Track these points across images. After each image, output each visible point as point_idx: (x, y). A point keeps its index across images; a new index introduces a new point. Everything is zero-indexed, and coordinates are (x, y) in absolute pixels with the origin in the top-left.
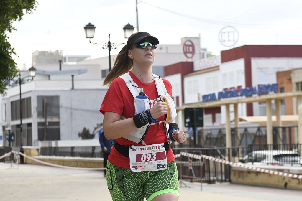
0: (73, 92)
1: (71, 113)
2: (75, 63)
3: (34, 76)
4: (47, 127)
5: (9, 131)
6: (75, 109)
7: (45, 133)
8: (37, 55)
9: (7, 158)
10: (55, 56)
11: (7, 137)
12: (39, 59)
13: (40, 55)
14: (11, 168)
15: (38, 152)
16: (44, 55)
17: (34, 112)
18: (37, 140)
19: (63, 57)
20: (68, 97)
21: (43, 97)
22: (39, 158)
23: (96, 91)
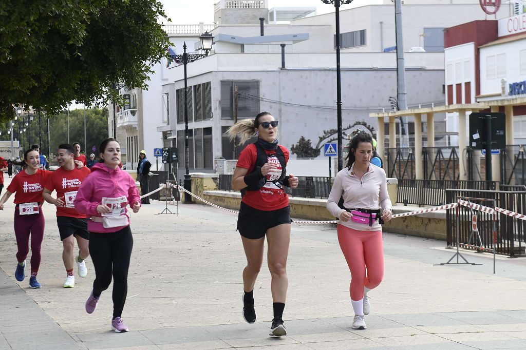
0: (284, 73)
1: (280, 110)
2: (288, 22)
5: (175, 139)
6: (286, 104)
7: (235, 146)
8: (224, 8)
9: (164, 192)
10: (254, 9)
11: (165, 154)
12: (226, 15)
13: (229, 8)
14: (165, 212)
15: (215, 182)
16: (235, 7)
17: (216, 109)
18: (221, 158)
19: (268, 11)
20: (274, 83)
21: (232, 81)
22: (215, 193)
23: (323, 72)
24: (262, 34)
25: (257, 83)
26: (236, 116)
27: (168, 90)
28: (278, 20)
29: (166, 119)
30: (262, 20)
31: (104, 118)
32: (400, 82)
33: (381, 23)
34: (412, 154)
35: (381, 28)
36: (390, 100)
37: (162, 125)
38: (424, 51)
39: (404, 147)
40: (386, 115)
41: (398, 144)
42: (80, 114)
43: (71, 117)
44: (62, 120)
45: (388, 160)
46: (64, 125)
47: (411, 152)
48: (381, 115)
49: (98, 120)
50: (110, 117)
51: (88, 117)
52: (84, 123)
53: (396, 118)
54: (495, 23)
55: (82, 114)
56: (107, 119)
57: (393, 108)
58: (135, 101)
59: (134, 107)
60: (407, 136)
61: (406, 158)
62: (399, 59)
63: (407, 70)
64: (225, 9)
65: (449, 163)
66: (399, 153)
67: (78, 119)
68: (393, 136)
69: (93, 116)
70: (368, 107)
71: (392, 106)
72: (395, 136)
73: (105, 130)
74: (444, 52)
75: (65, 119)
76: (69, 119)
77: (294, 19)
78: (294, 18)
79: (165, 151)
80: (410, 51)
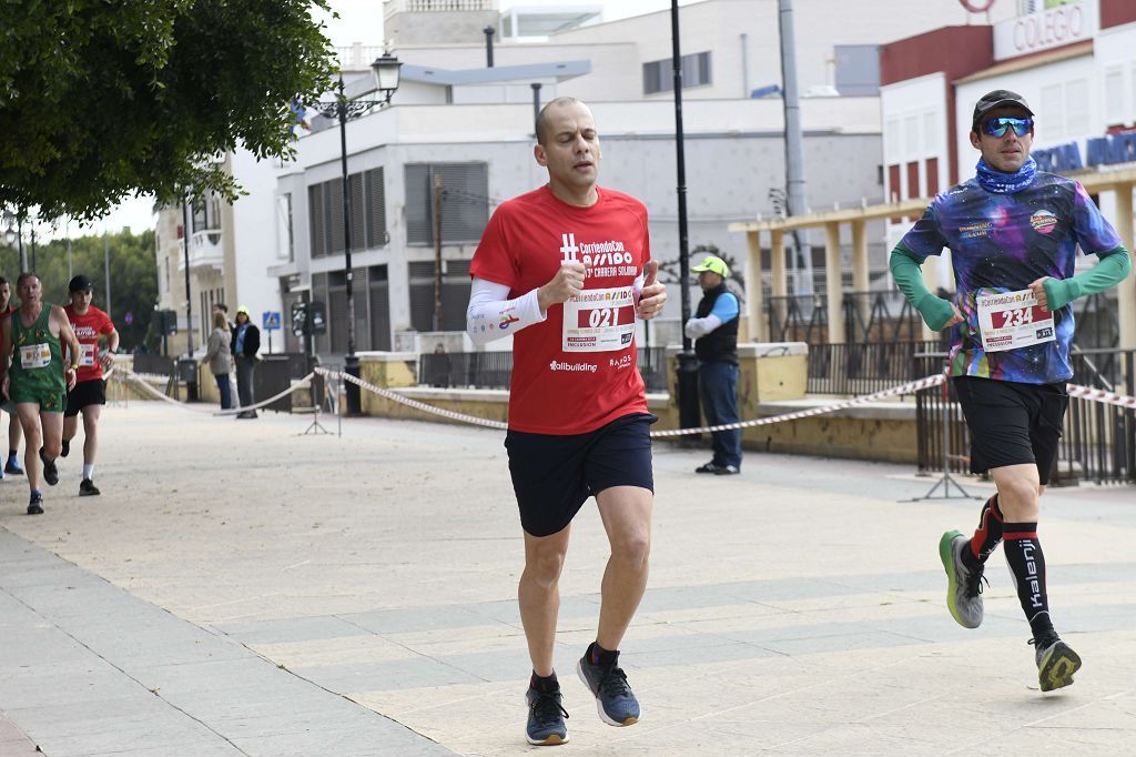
3: (394, 89)
4: (444, 280)
5: (306, 293)
7: (438, 304)
8: (404, 9)
9: (299, 397)
10: (469, 11)
11: (298, 317)
12: (410, 26)
13: (415, 9)
14: (313, 430)
15: (412, 370)
16: (429, 7)
17: (396, 224)
18: (408, 330)
19: (499, 15)
20: (519, 168)
21: (428, 166)
22: (414, 393)
23: (623, 143)
24: (490, 63)
25: (481, 168)
26: (439, 240)
27: (290, 186)
28: (521, 33)
29: (285, 251)
30: (489, 33)
31: (148, 253)
32: (792, 157)
33: (743, 36)
34: (818, 309)
35: (744, 48)
36: (771, 196)
37: (276, 263)
38: (835, 93)
39: (804, 293)
40: (764, 226)
41: (790, 289)
42: (93, 244)
43: (75, 251)
44: (56, 260)
45: (770, 323)
46: (61, 269)
47: (818, 304)
48: (753, 228)
49: (134, 258)
50: (162, 250)
51: (112, 252)
52: (103, 266)
53: (785, 233)
54: (987, 33)
55: (100, 245)
56: (154, 255)
57: (779, 213)
58: (216, 213)
59: (215, 227)
60: (809, 272)
61: (808, 318)
62: (788, 108)
63: (808, 134)
64: (407, 12)
65: (898, 329)
66: (793, 306)
67: (89, 257)
68: (779, 272)
69: (124, 249)
70: (719, 216)
71: (777, 208)
72: (784, 273)
73: (150, 279)
74: (879, 95)
75: (62, 256)
76: (70, 256)
77: (556, 31)
78: (554, 31)
79: (299, 310)
80: (807, 95)
